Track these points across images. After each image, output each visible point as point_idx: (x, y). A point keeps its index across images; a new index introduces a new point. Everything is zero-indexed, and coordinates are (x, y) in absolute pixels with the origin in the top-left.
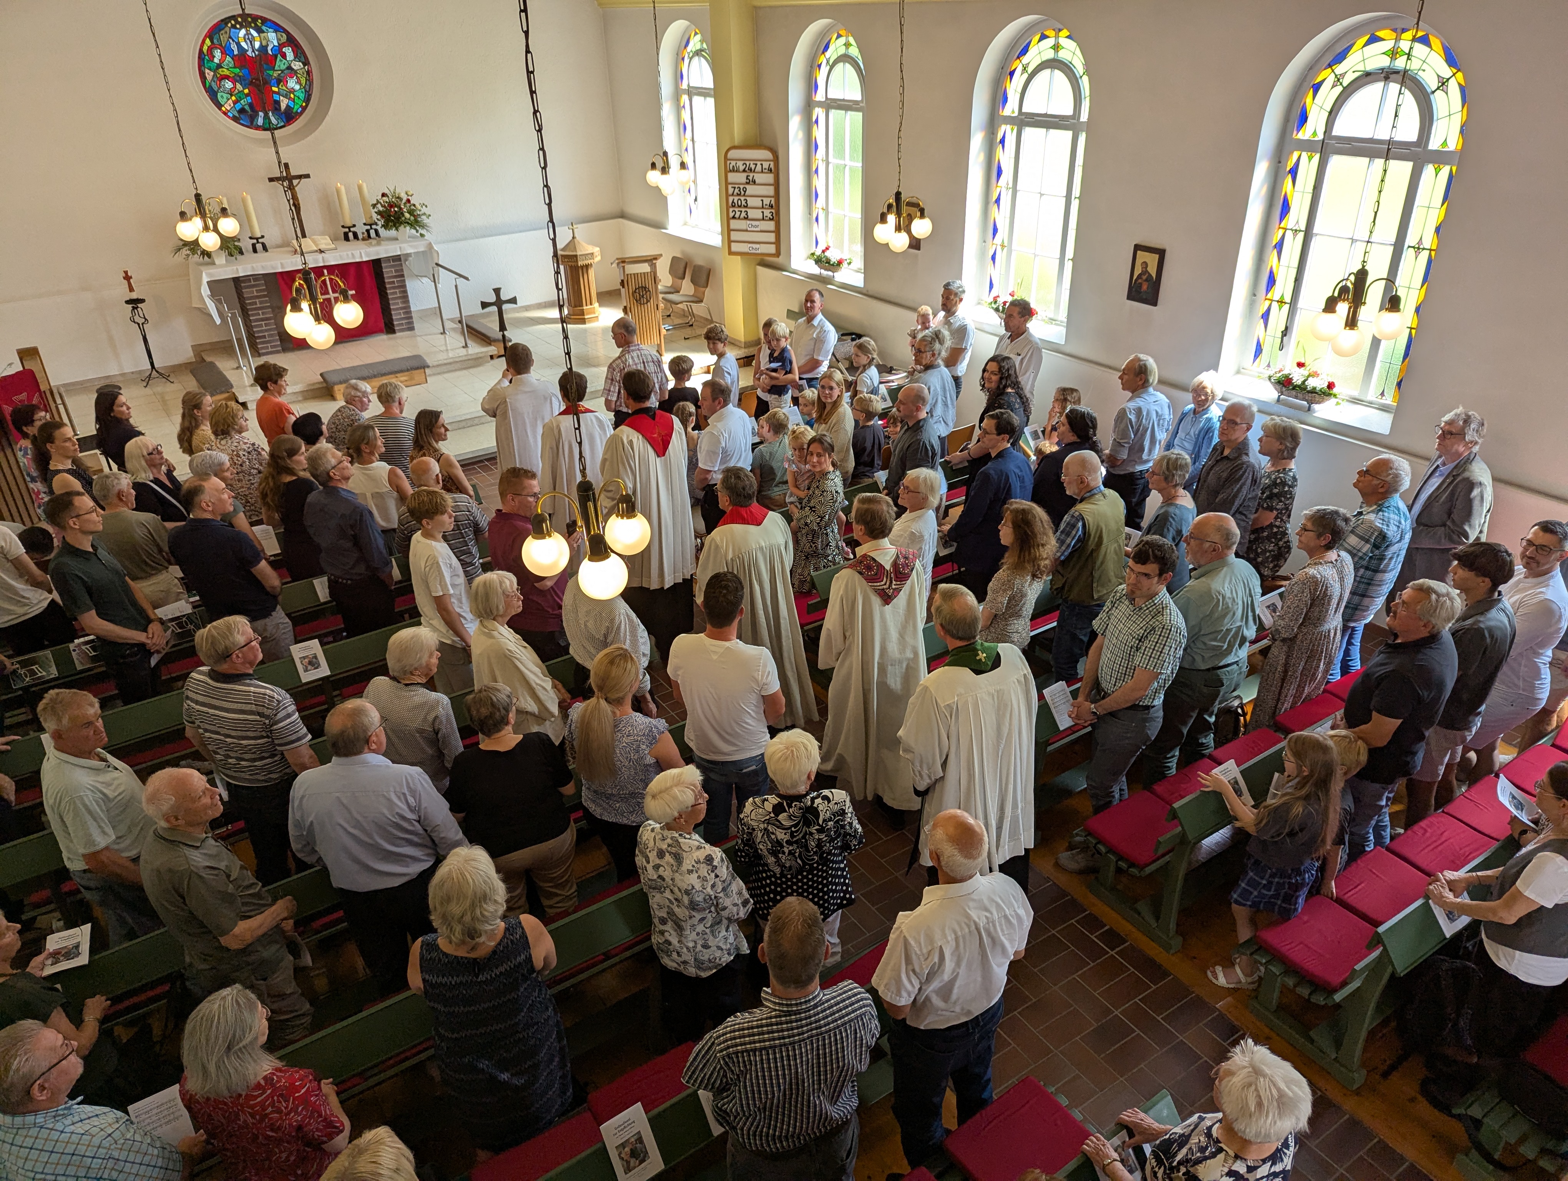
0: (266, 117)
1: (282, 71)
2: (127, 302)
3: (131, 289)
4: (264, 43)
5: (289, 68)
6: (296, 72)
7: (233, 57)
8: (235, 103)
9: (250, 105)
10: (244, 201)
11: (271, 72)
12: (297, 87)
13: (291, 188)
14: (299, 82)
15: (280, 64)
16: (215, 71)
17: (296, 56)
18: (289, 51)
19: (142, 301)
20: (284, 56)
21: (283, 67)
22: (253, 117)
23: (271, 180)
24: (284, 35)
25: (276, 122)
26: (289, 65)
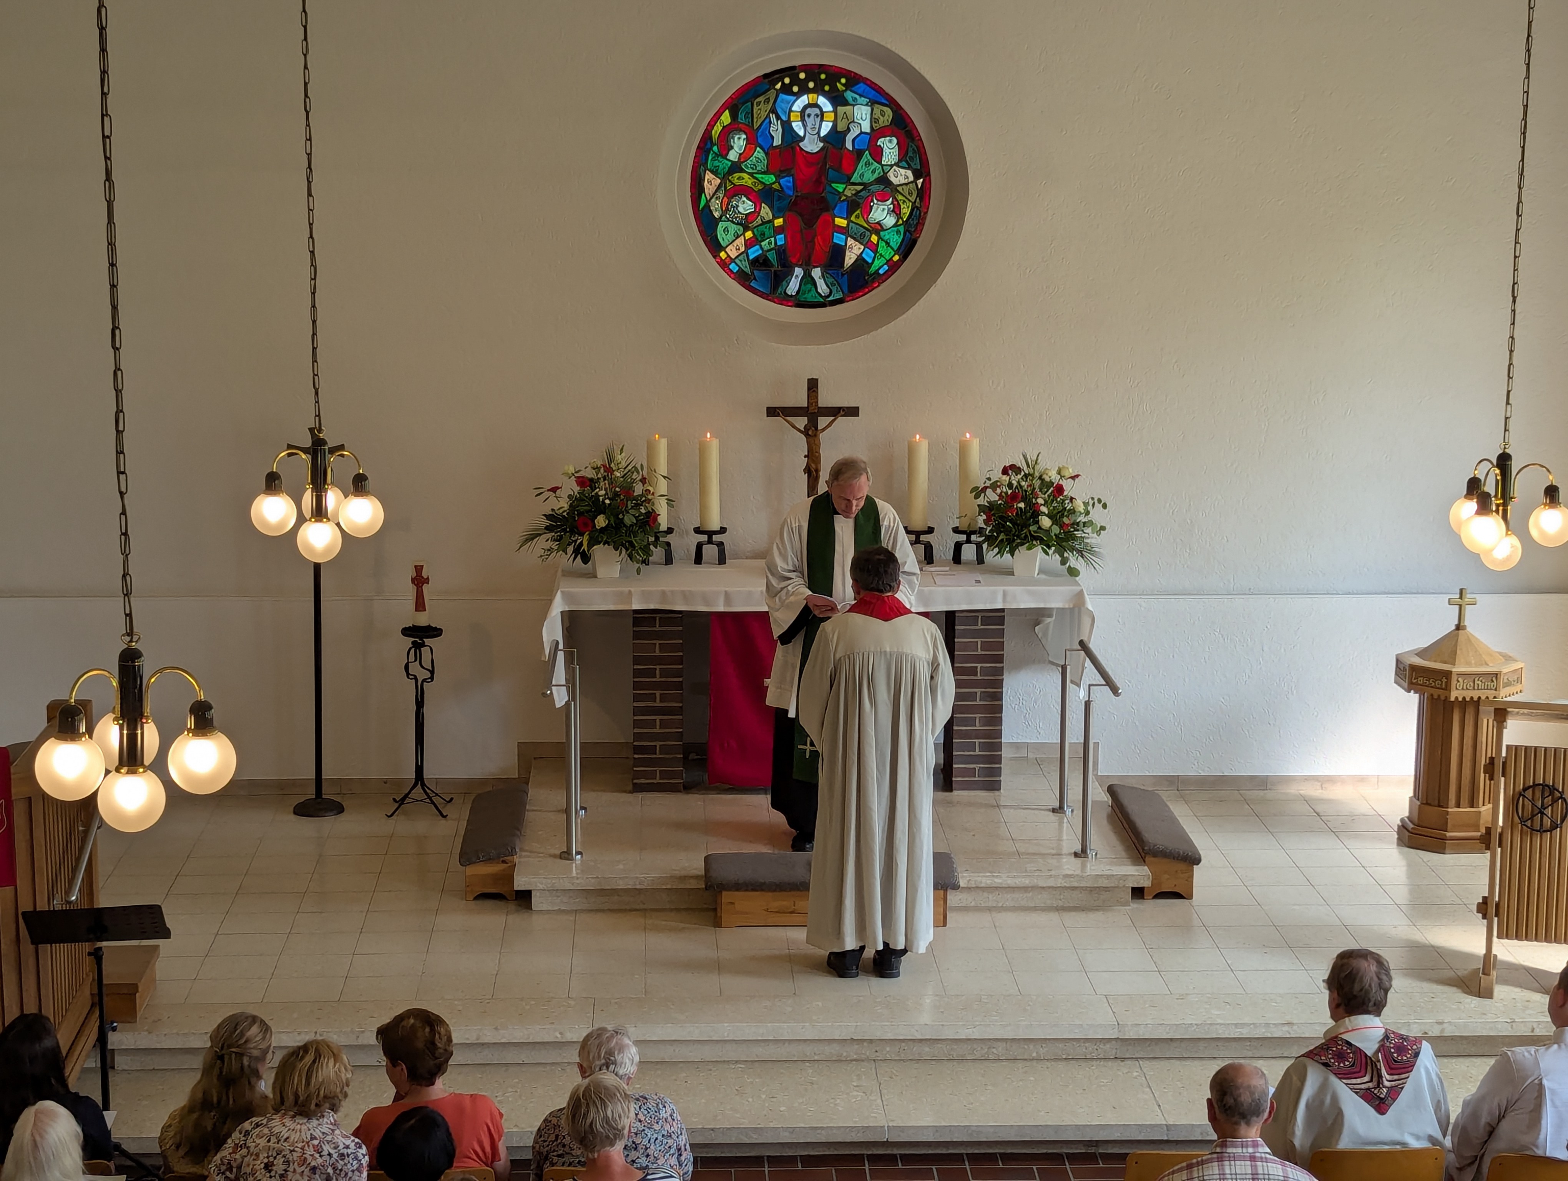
0: (808, 279)
1: (865, 186)
2: (407, 632)
3: (420, 605)
4: (841, 127)
7: (770, 151)
8: (749, 244)
9: (780, 252)
10: (703, 450)
11: (840, 187)
12: (890, 221)
13: (811, 433)
14: (896, 210)
15: (865, 172)
16: (725, 177)
17: (904, 160)
18: (890, 148)
19: (434, 632)
20: (877, 154)
21: (869, 177)
22: (779, 278)
23: (772, 412)
24: (888, 112)
25: (834, 289)
26: (885, 174)
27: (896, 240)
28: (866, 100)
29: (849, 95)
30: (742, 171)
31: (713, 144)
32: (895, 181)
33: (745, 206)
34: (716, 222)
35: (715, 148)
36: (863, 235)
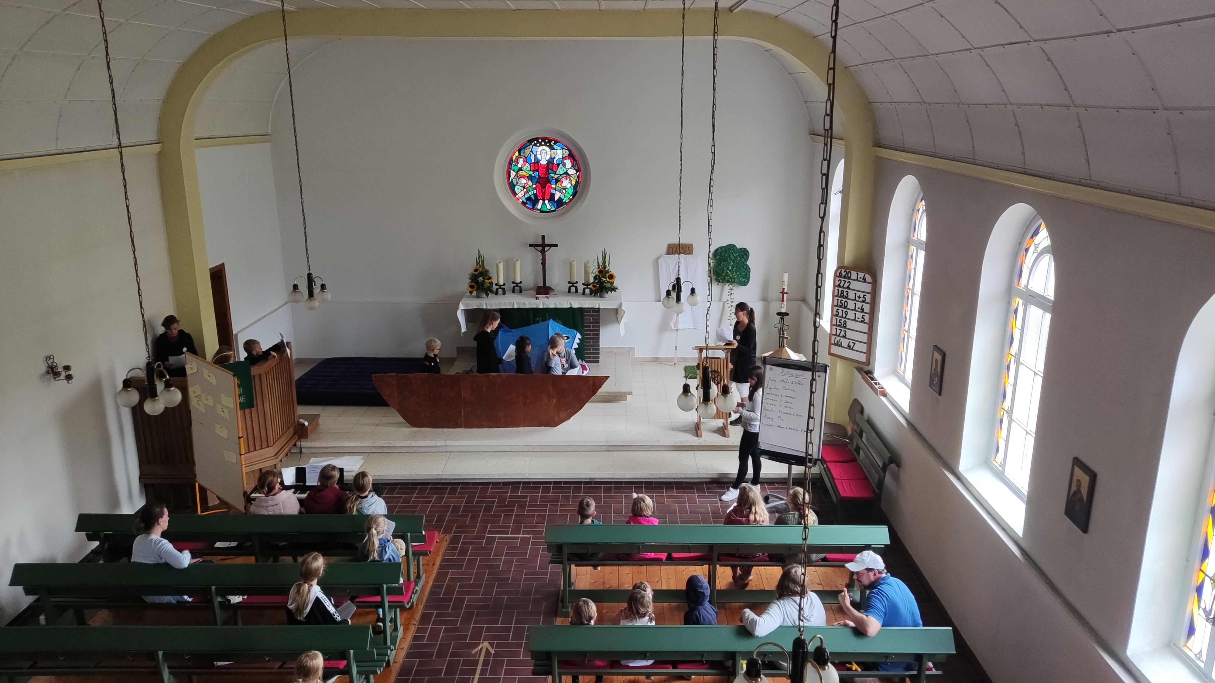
5: (566, 173)
8: (525, 193)
12: (569, 186)
13: (543, 252)
14: (571, 182)
16: (517, 172)
17: (573, 166)
18: (568, 163)
20: (564, 165)
23: (531, 246)
24: (567, 152)
25: (552, 207)
26: (567, 171)
27: (571, 192)
28: (560, 148)
29: (555, 146)
30: (522, 170)
31: (513, 162)
32: (570, 173)
33: (523, 181)
34: (515, 186)
35: (514, 163)
36: (560, 190)
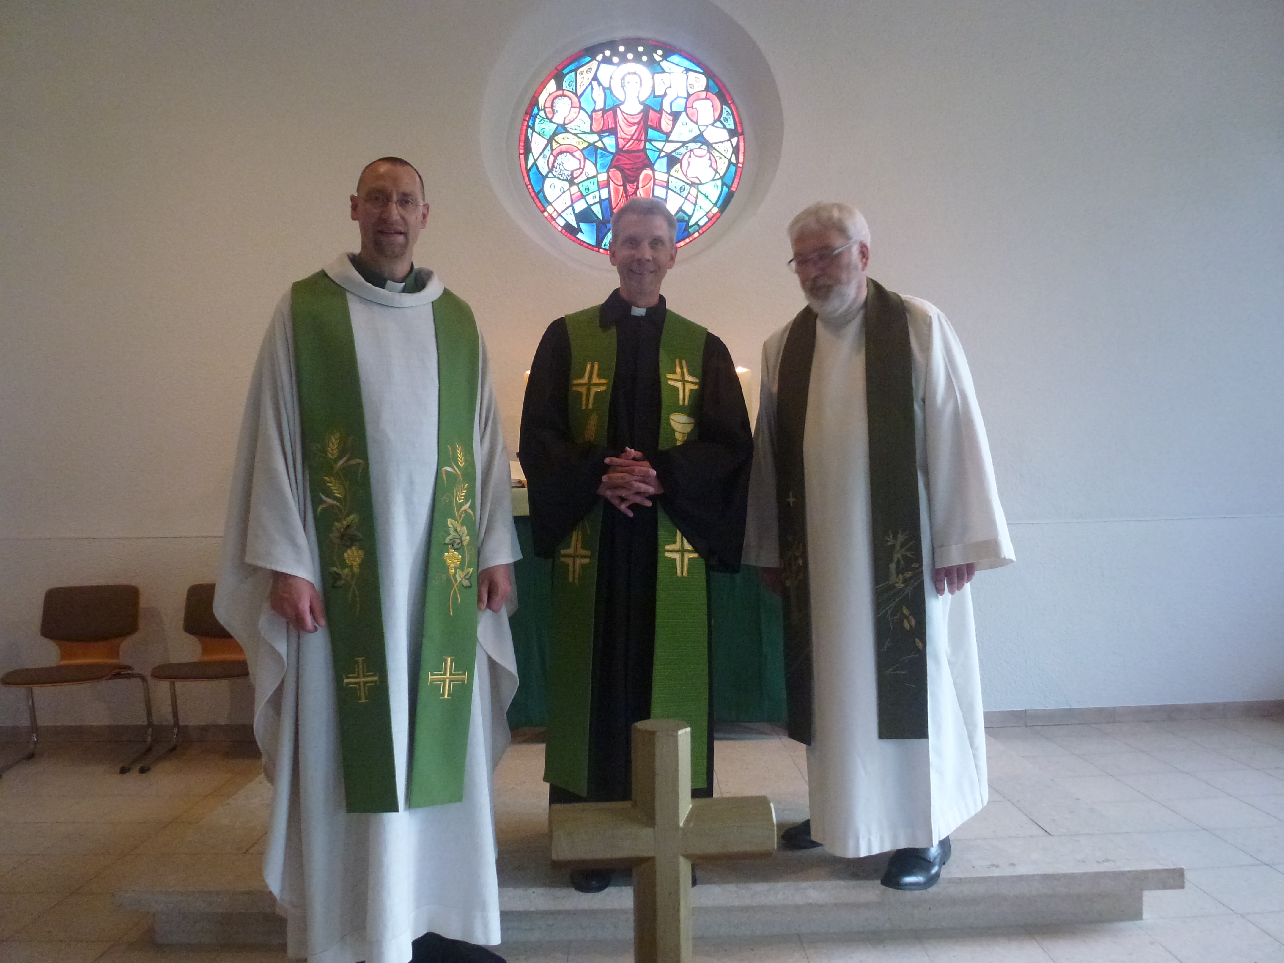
1: (684, 143)
5: (700, 139)
6: (710, 146)
7: (593, 114)
8: (574, 198)
11: (659, 145)
12: (708, 175)
14: (713, 166)
15: (683, 131)
18: (706, 109)
20: (693, 116)
21: (687, 136)
26: (702, 132)
27: (715, 193)
29: (664, 64)
30: (567, 132)
32: (712, 140)
33: (570, 162)
34: (544, 178)
35: (542, 113)
